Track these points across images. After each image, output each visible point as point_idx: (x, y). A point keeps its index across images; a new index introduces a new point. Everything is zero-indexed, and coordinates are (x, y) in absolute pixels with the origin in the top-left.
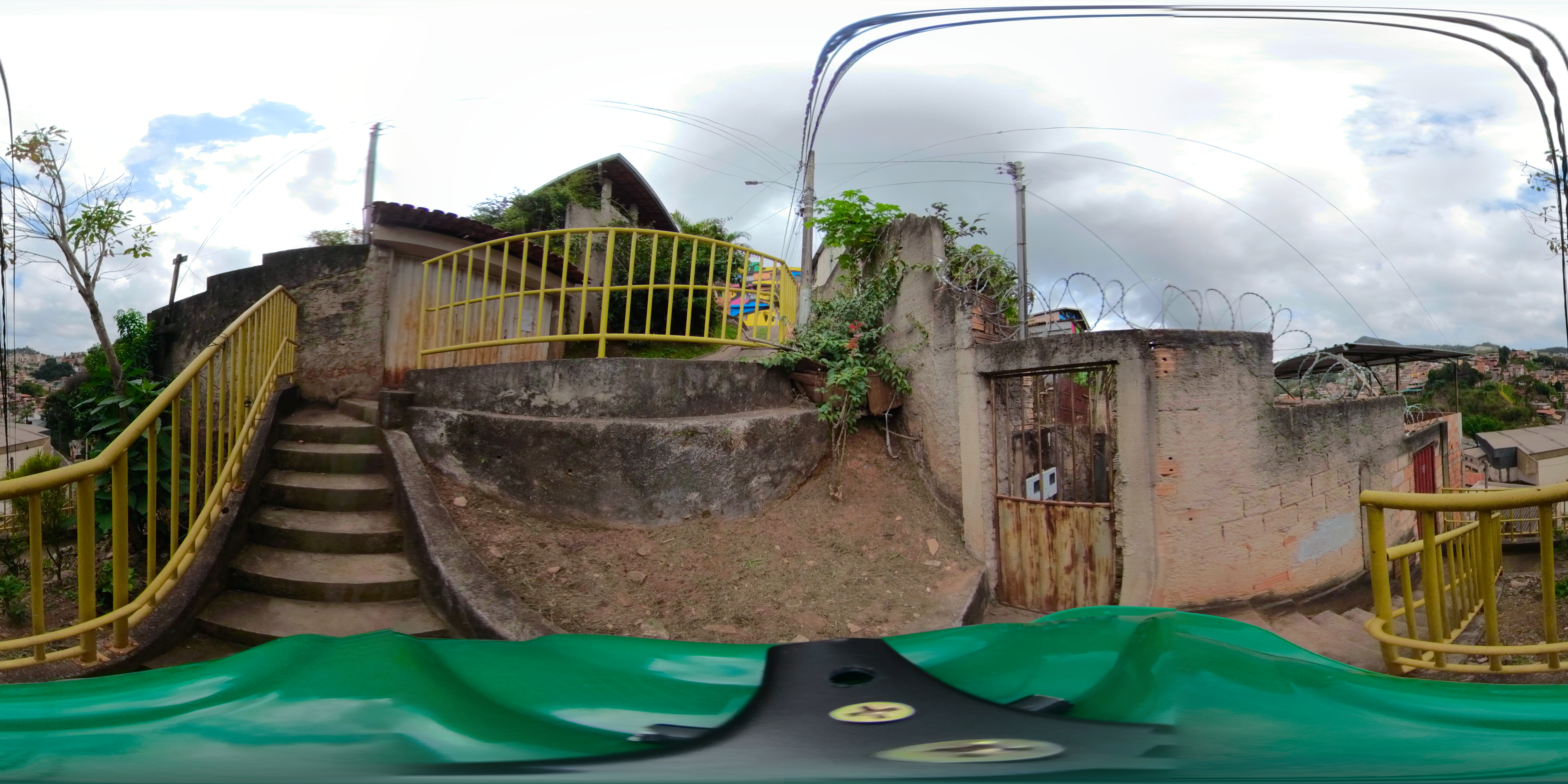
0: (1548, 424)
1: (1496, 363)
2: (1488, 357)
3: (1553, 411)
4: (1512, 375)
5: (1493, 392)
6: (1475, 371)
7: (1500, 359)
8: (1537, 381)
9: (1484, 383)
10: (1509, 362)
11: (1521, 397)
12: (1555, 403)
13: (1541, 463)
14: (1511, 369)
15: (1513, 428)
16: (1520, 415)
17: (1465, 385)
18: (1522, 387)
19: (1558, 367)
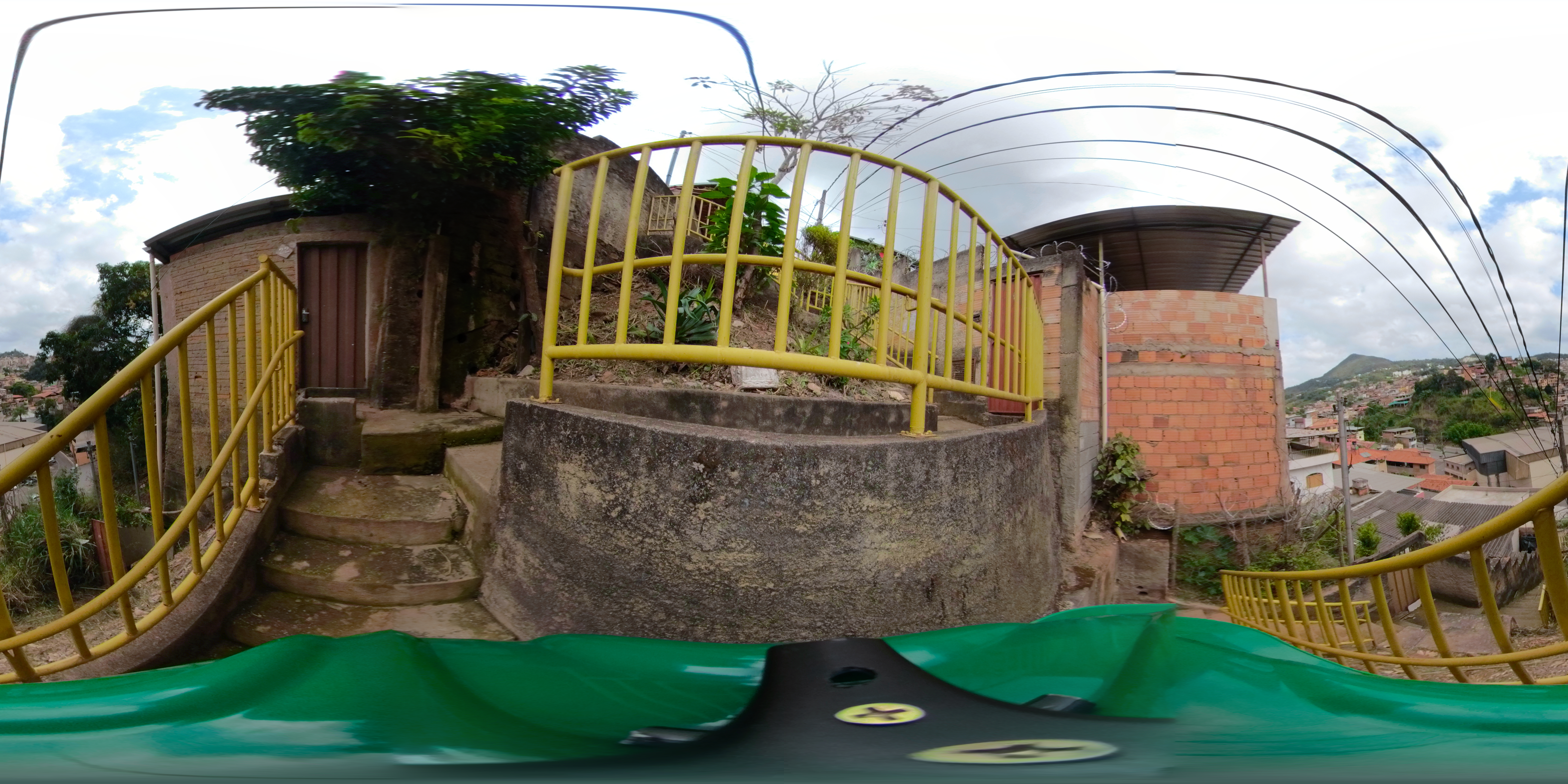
0: (1537, 426)
1: (1483, 370)
2: (1475, 365)
3: (1543, 414)
4: (1500, 381)
5: (1481, 399)
6: (1462, 379)
7: (1487, 366)
8: (1526, 386)
9: (1472, 391)
10: (1496, 368)
11: (1510, 402)
12: (1547, 406)
14: (1498, 375)
15: (1502, 432)
16: (1510, 419)
17: (1452, 394)
18: (1510, 392)
19: (1547, 371)
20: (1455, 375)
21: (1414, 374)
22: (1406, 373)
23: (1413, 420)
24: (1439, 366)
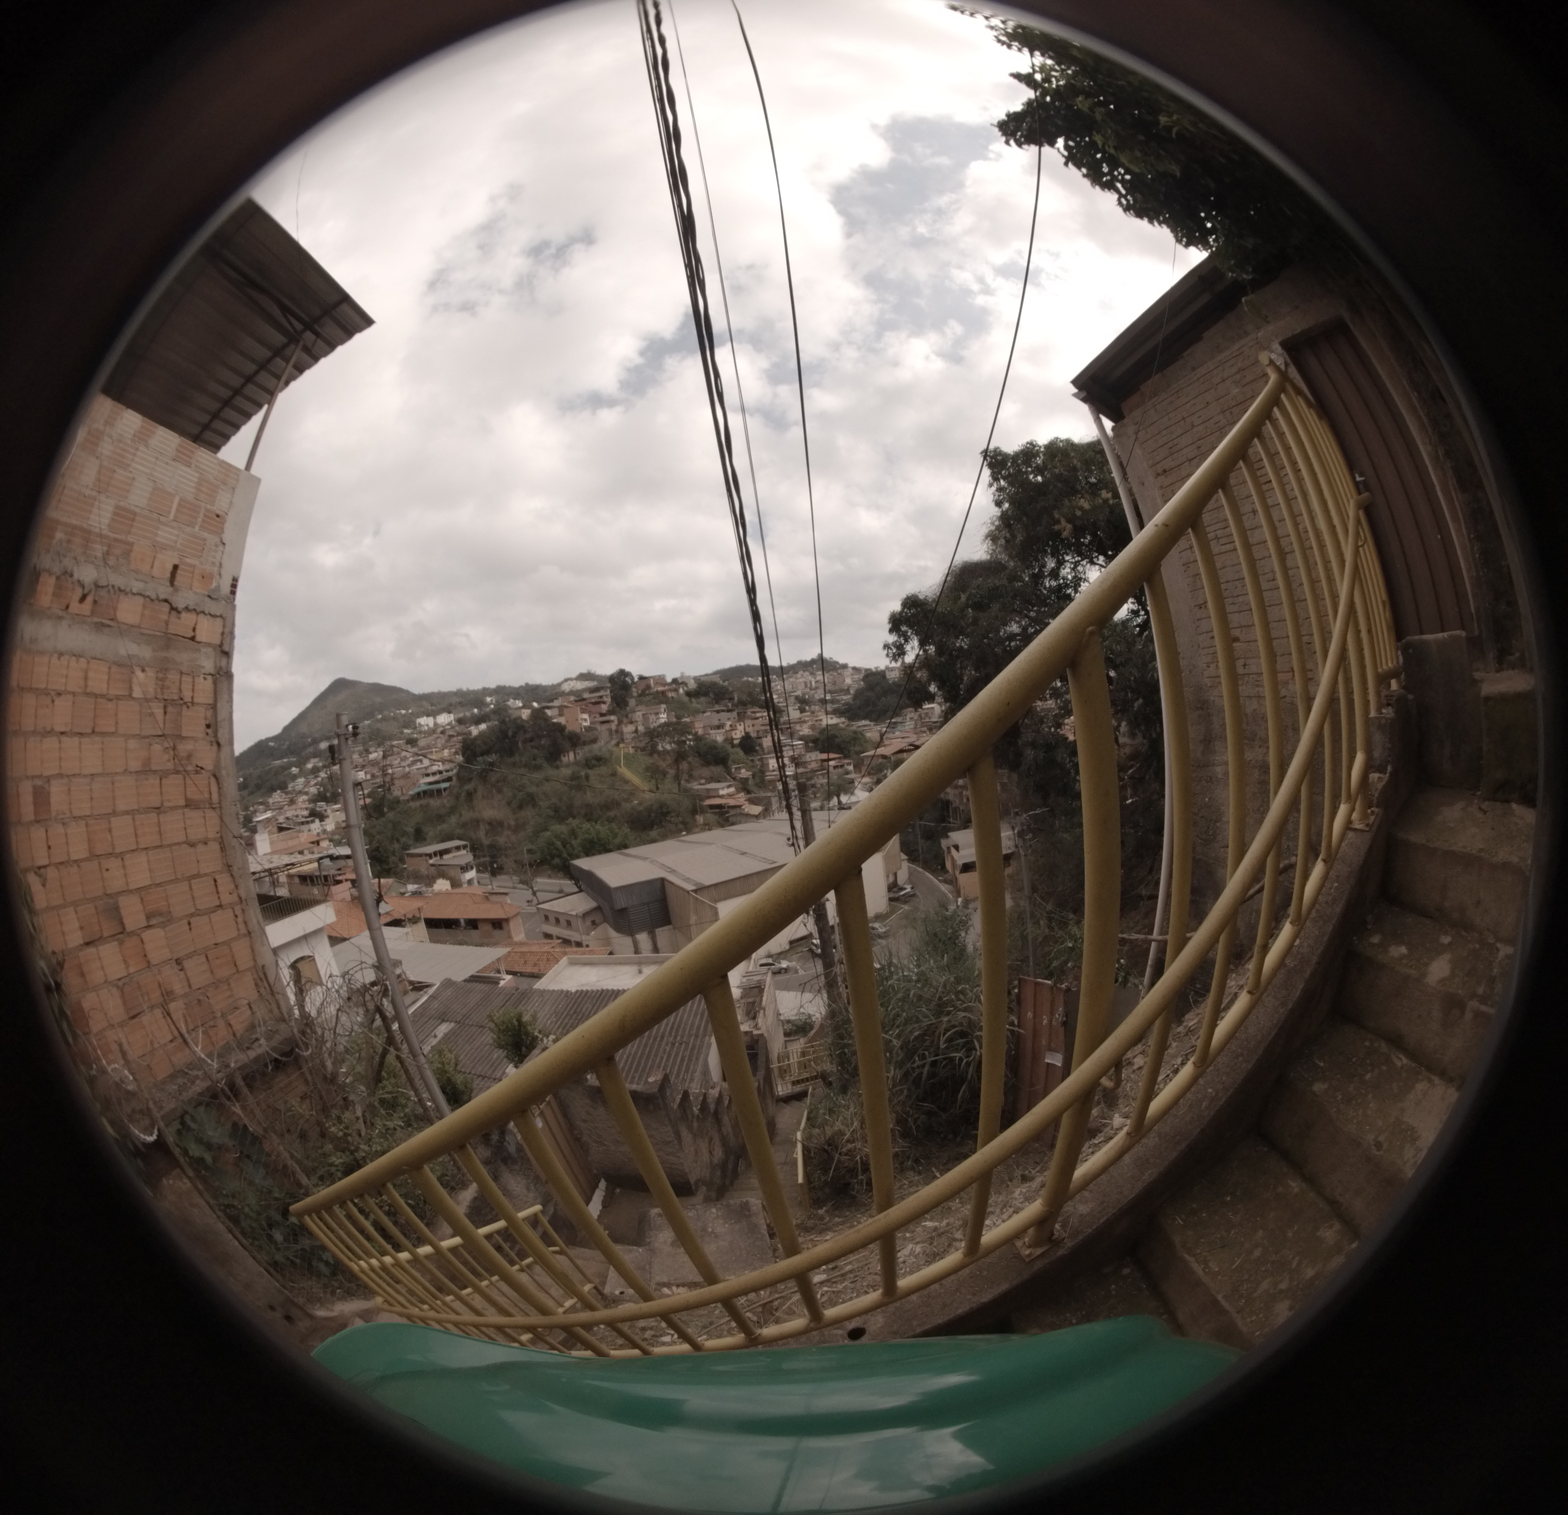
0: (733, 824)
1: (604, 708)
2: (586, 695)
3: (741, 798)
4: (641, 728)
5: (603, 770)
6: (560, 728)
7: (614, 698)
8: (698, 738)
9: (582, 753)
10: (632, 702)
11: (665, 774)
12: (744, 781)
13: (724, 908)
14: (638, 716)
15: (654, 841)
16: (668, 813)
17: (540, 761)
18: (666, 752)
19: (742, 703)
20: (547, 719)
21: (460, 721)
22: (444, 719)
23: (464, 825)
24: (511, 702)
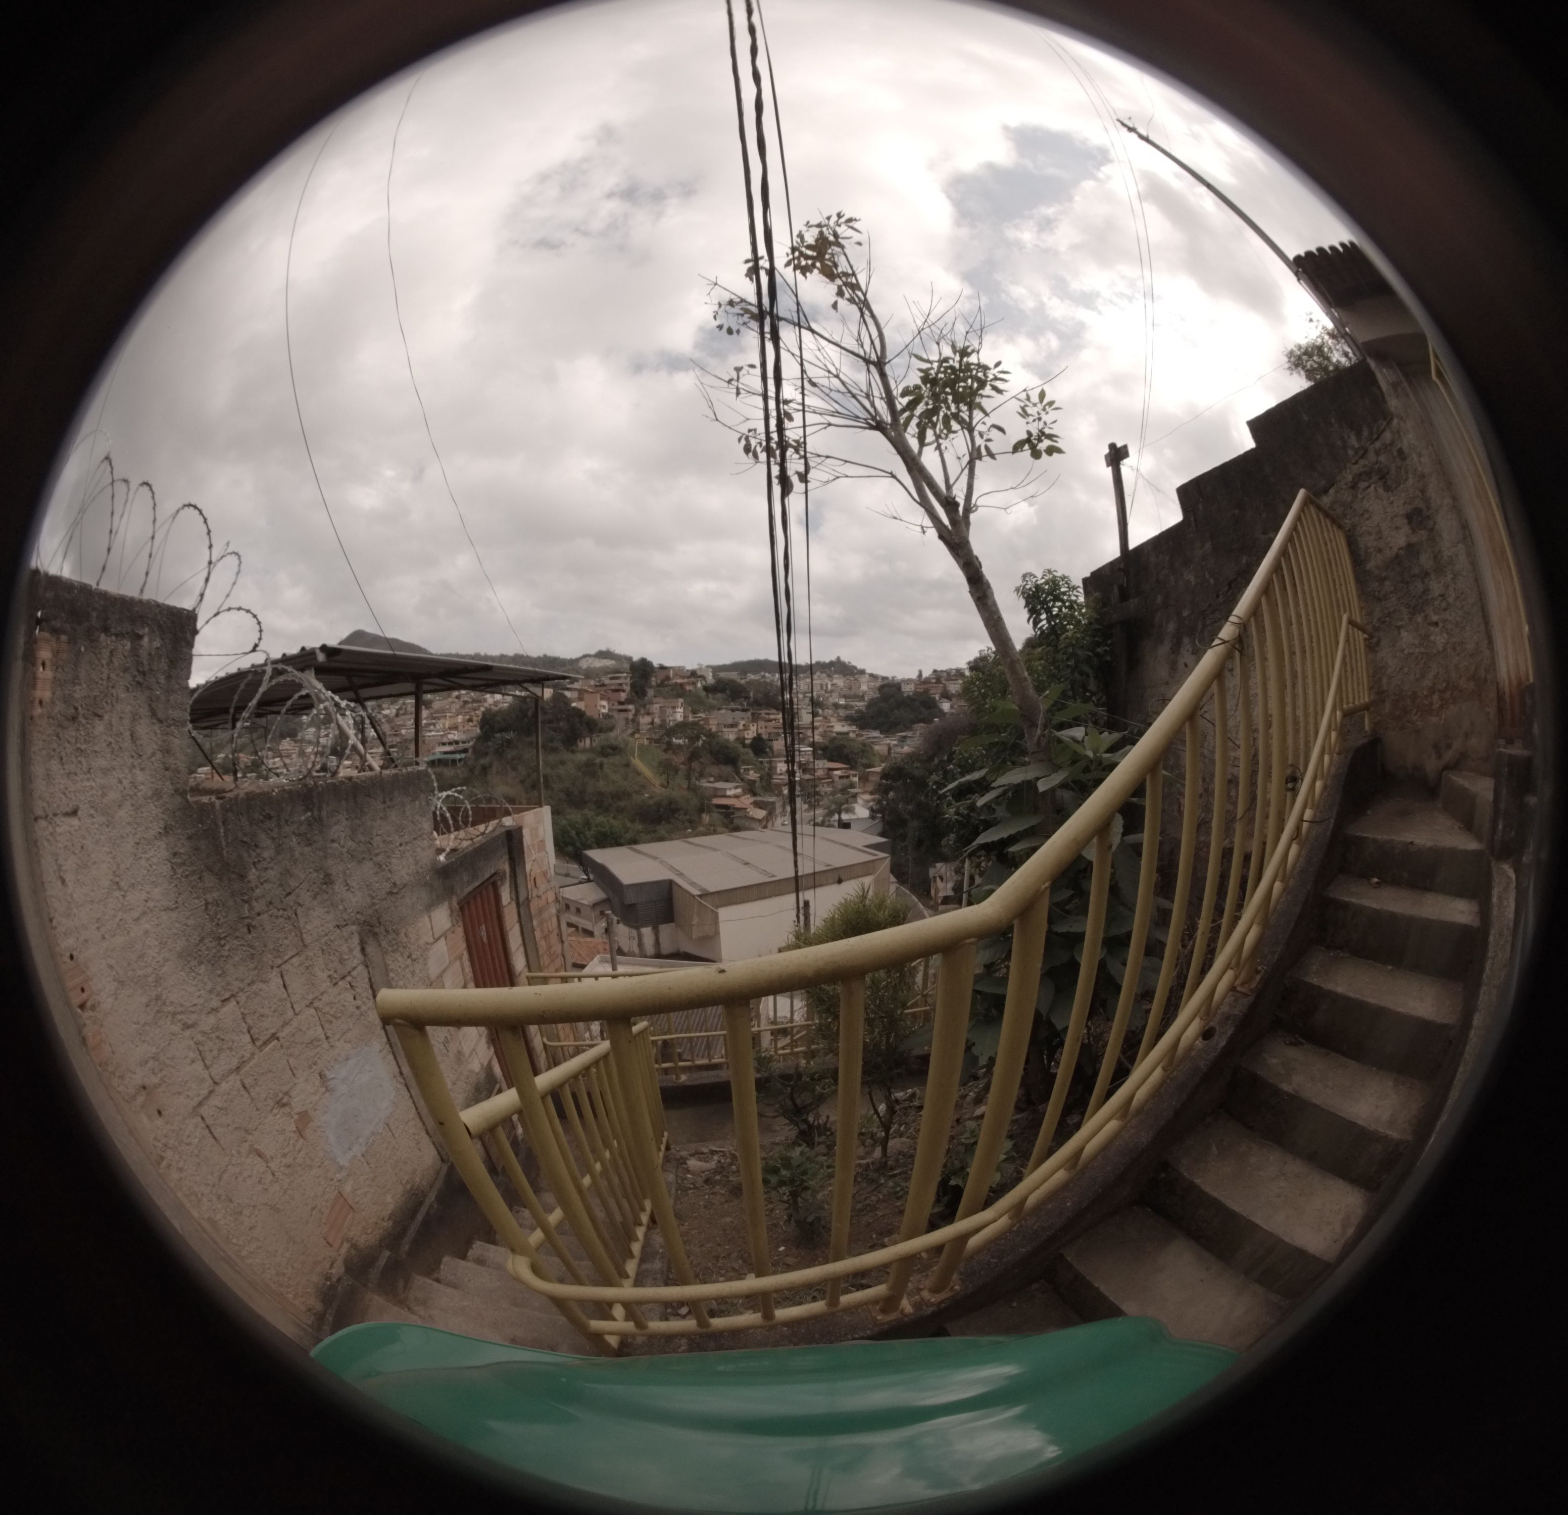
0: (737, 829)
1: (623, 696)
2: (607, 681)
3: (747, 801)
4: (657, 721)
5: (617, 759)
6: (579, 714)
7: (633, 686)
8: (711, 735)
9: (598, 740)
10: (651, 692)
11: (676, 770)
12: (752, 783)
13: (724, 913)
14: (656, 708)
15: (662, 839)
16: (675, 811)
17: (556, 744)
18: (679, 746)
19: (757, 703)
20: (567, 702)
